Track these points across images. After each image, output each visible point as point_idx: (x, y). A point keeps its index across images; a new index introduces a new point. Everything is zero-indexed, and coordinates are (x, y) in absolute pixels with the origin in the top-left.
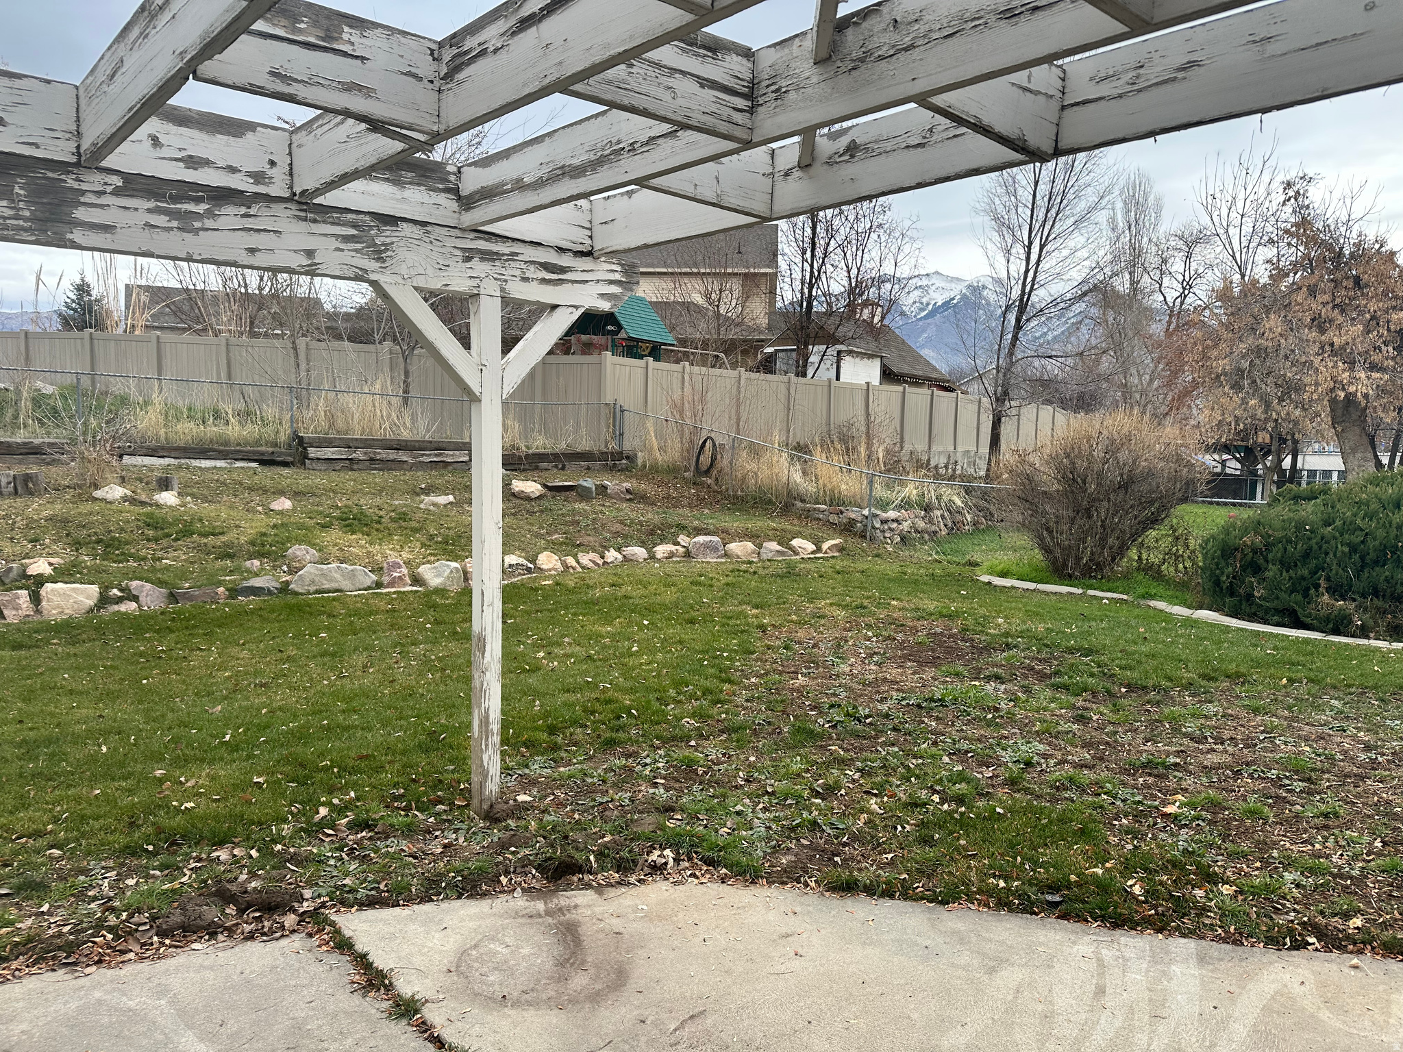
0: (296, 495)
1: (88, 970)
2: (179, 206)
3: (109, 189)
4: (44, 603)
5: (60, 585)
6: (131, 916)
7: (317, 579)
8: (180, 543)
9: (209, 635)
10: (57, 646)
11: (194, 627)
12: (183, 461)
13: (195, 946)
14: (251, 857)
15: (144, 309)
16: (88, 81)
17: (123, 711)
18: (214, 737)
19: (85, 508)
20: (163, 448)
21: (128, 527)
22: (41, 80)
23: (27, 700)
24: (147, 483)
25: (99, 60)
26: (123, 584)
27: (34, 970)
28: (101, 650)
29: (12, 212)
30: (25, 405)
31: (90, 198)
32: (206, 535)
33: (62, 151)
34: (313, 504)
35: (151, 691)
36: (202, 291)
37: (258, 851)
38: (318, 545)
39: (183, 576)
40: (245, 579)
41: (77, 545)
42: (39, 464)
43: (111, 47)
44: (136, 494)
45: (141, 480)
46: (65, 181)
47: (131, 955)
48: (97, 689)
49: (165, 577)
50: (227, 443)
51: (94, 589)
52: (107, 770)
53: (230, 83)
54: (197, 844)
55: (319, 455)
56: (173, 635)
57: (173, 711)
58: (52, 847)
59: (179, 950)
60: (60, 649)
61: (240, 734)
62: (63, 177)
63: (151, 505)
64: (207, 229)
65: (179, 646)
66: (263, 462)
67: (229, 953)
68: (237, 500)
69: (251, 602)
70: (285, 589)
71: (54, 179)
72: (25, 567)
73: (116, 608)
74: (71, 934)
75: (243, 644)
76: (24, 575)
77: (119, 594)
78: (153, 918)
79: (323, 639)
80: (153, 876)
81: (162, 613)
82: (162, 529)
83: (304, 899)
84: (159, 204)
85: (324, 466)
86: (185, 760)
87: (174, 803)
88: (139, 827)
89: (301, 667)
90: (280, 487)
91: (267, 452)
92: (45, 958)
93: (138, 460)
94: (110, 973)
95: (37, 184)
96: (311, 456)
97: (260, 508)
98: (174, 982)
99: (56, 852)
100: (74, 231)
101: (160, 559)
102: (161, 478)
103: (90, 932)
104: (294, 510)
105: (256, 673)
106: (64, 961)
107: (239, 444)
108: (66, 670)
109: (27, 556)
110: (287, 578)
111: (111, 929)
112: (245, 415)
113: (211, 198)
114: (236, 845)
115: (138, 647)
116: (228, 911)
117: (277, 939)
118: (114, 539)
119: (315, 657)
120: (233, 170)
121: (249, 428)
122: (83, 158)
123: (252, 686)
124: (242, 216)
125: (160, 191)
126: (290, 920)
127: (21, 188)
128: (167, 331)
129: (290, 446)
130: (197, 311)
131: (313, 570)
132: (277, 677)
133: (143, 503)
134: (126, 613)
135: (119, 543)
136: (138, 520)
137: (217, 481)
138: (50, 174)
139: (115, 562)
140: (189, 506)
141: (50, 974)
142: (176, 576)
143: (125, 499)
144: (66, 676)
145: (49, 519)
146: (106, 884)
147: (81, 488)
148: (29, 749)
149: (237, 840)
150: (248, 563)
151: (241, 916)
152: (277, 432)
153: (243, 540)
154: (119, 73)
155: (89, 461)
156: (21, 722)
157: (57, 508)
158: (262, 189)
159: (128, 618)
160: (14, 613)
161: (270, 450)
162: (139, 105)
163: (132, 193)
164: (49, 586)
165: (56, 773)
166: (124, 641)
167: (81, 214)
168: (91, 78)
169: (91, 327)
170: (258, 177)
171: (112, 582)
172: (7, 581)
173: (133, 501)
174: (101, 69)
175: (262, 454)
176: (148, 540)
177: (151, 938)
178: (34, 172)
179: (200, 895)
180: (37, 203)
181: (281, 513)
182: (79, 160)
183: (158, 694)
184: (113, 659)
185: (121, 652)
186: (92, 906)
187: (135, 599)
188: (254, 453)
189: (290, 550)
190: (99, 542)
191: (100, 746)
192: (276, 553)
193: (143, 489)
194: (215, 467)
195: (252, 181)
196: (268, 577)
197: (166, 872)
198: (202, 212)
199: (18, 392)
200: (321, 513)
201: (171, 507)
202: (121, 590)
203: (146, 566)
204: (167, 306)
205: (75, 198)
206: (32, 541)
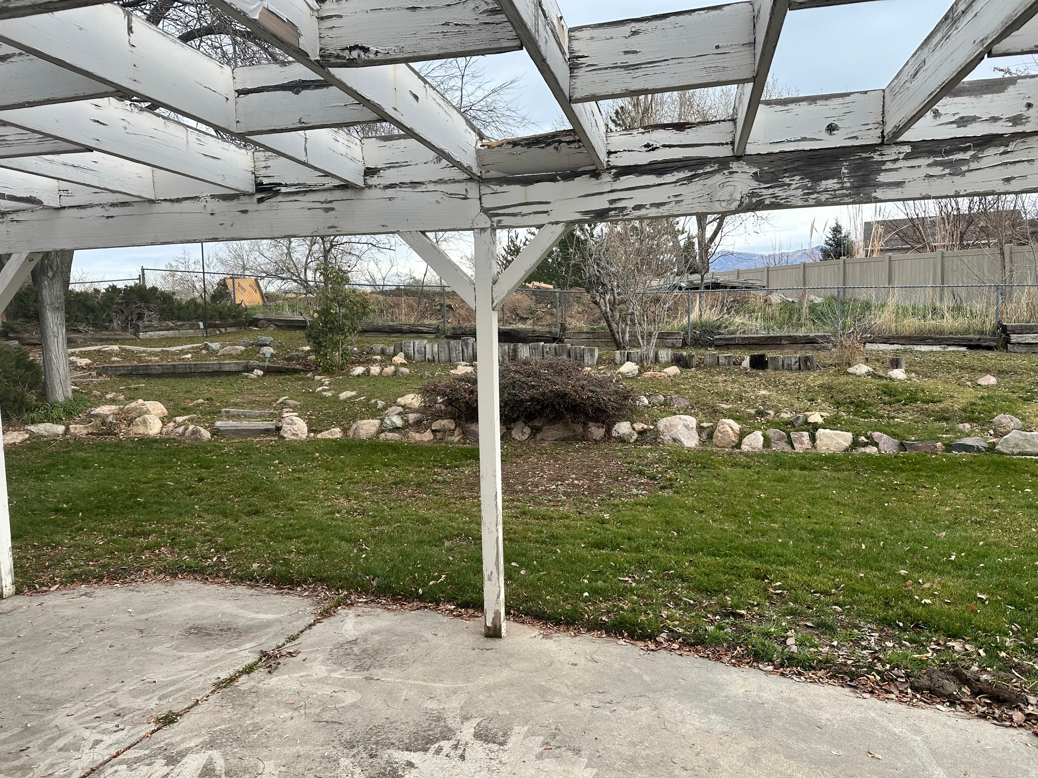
0: (1000, 373)
1: (865, 695)
2: (951, 157)
3: (902, 156)
4: (818, 442)
5: (828, 431)
6: (892, 668)
7: (1020, 443)
8: (907, 406)
9: (931, 477)
10: (827, 471)
11: (919, 470)
12: (907, 347)
13: (939, 706)
14: (979, 654)
15: (880, 238)
16: (894, 84)
17: (872, 522)
18: (943, 555)
19: (843, 379)
20: (893, 337)
21: (871, 394)
22: (861, 93)
23: (812, 504)
24: (883, 363)
25: (904, 66)
26: (869, 434)
27: (831, 681)
28: (855, 478)
29: (839, 186)
30: (805, 311)
31: (889, 165)
32: (927, 402)
33: (872, 138)
34: (1015, 381)
35: (892, 512)
36: (923, 218)
37: (985, 651)
38: (1021, 415)
39: (910, 431)
40: (958, 438)
41: (838, 404)
42: (812, 350)
43: (915, 53)
44: (876, 371)
45: (878, 361)
46: (873, 157)
47: (893, 696)
48: (854, 504)
49: (897, 431)
50: (941, 333)
51: (849, 435)
52: (867, 561)
53: (1019, 50)
54: (936, 631)
55: (1020, 340)
56: (904, 474)
57: (908, 529)
58: (836, 604)
59: (927, 705)
60: (829, 474)
61: (962, 557)
62: (872, 155)
63: (886, 379)
64: (972, 170)
65: (909, 482)
66: (970, 347)
67: (966, 722)
68: (950, 376)
69: (965, 456)
70: (991, 448)
71: (866, 157)
72: (806, 417)
73: (863, 449)
74: (853, 666)
75: (959, 488)
76: (806, 423)
77: (866, 440)
78: (908, 676)
79: (1028, 494)
80: (905, 645)
81: (895, 457)
82: (895, 396)
83: (1029, 704)
84: (936, 159)
85: (1024, 350)
86: (922, 568)
87: (916, 597)
88: (892, 607)
89: (1011, 514)
90: (986, 366)
91: (975, 339)
92: (837, 677)
93: (875, 347)
94: (879, 702)
95: (855, 164)
96: (1013, 341)
97: (969, 383)
98: (926, 727)
99: (839, 609)
100: (877, 190)
101: (893, 418)
102: (893, 360)
103: (865, 669)
104: (998, 385)
105: (972, 512)
106: (849, 683)
107: (951, 333)
108: (835, 488)
109: (807, 410)
110: (994, 440)
111: (879, 673)
112: (957, 309)
113: (975, 146)
114: (967, 642)
115: (879, 479)
116: (963, 690)
117: (1006, 727)
118: (861, 401)
119: (1022, 507)
120: (995, 119)
121: (960, 320)
122: (885, 139)
123: (969, 522)
124: (1001, 154)
125: (938, 149)
126: (1018, 716)
127: (845, 168)
128: (896, 252)
129: (994, 334)
130: (918, 234)
131: (1016, 436)
132: (989, 518)
133: (881, 377)
134: (869, 454)
135: (865, 405)
136: (878, 389)
137: (934, 361)
138: (864, 155)
139: (862, 418)
140: (914, 380)
141: (841, 688)
142: (905, 431)
143: (868, 374)
144: (834, 492)
145: (821, 386)
146: (873, 640)
147: (839, 366)
148: (817, 536)
149: (967, 638)
150: (961, 426)
151: (974, 698)
152: (984, 322)
153: (956, 407)
154: (922, 71)
155: (846, 348)
156: (809, 517)
157: (825, 379)
158: (1019, 129)
159: (873, 458)
160: (800, 446)
161: (978, 337)
162: (938, 90)
163: (917, 155)
164: (821, 430)
165: (834, 556)
166: (870, 474)
167: (883, 178)
168: (896, 81)
169: (844, 256)
170: (1016, 120)
171: (860, 432)
172: (796, 425)
173: (874, 375)
174: (905, 73)
175: (971, 340)
176: (885, 403)
177: (906, 689)
178: (853, 156)
179: (941, 670)
180: (855, 176)
181: (987, 387)
182: (883, 141)
183: (897, 515)
184: (863, 485)
185: (868, 481)
186: (864, 652)
187: (876, 445)
188: (963, 339)
189: (996, 418)
190: (852, 403)
191: (860, 544)
192: (984, 419)
193: (880, 367)
194: (932, 351)
195: (1011, 124)
196: (978, 438)
197: (914, 645)
198: (968, 158)
199: (801, 303)
200: (1023, 388)
201: (900, 380)
202: (867, 438)
203: (884, 422)
204: (897, 234)
205: (879, 167)
206: (810, 400)
